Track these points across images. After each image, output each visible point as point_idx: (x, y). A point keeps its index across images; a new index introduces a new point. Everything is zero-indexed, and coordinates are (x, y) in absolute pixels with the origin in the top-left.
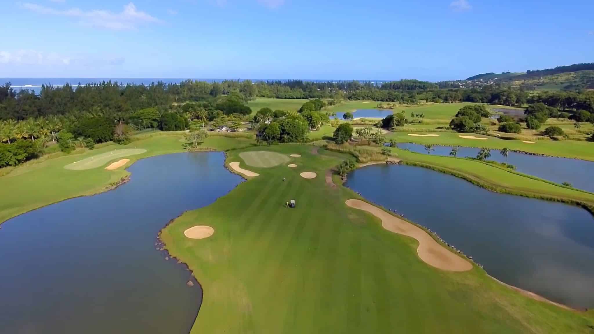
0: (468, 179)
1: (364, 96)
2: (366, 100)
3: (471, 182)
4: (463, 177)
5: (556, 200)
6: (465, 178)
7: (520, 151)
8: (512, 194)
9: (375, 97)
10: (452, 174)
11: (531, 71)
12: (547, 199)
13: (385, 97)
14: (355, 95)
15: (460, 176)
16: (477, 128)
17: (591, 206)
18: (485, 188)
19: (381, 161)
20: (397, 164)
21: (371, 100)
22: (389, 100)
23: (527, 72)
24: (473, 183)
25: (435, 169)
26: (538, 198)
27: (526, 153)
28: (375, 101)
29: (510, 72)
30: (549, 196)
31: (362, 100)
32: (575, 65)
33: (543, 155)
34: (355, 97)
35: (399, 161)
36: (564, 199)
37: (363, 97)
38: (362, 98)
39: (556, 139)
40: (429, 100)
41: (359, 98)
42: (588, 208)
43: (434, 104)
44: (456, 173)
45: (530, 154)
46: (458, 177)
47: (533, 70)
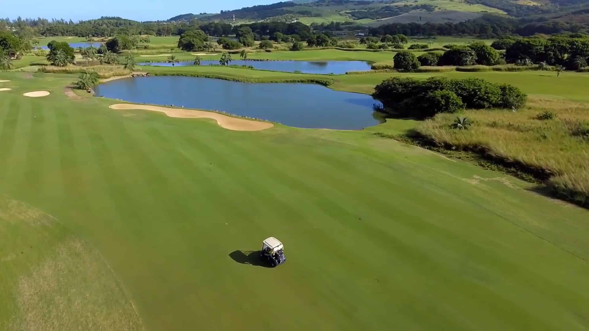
0: (223, 78)
1: (63, 31)
2: (67, 36)
3: (226, 79)
4: (217, 77)
5: (297, 81)
6: (219, 77)
7: (249, 59)
8: (264, 82)
9: (79, 32)
10: (206, 77)
11: (224, 11)
12: (291, 81)
13: (90, 31)
14: (50, 30)
15: (214, 77)
16: (205, 47)
17: (321, 81)
18: (241, 82)
19: (126, 75)
20: (145, 76)
21: (73, 36)
22: (95, 35)
23: (221, 12)
24: (229, 80)
25: (187, 75)
26: (284, 82)
27: (255, 60)
28: (79, 37)
29: (206, 13)
30: (292, 80)
31: (61, 36)
32: (255, 6)
33: (267, 60)
34: (51, 33)
35: (146, 73)
36: (302, 79)
37: (62, 33)
38: (60, 33)
39: (269, 51)
40: (142, 33)
41: (56, 34)
42: (320, 82)
43: (149, 36)
44: (209, 75)
45: (258, 60)
46: (212, 78)
47: (225, 11)
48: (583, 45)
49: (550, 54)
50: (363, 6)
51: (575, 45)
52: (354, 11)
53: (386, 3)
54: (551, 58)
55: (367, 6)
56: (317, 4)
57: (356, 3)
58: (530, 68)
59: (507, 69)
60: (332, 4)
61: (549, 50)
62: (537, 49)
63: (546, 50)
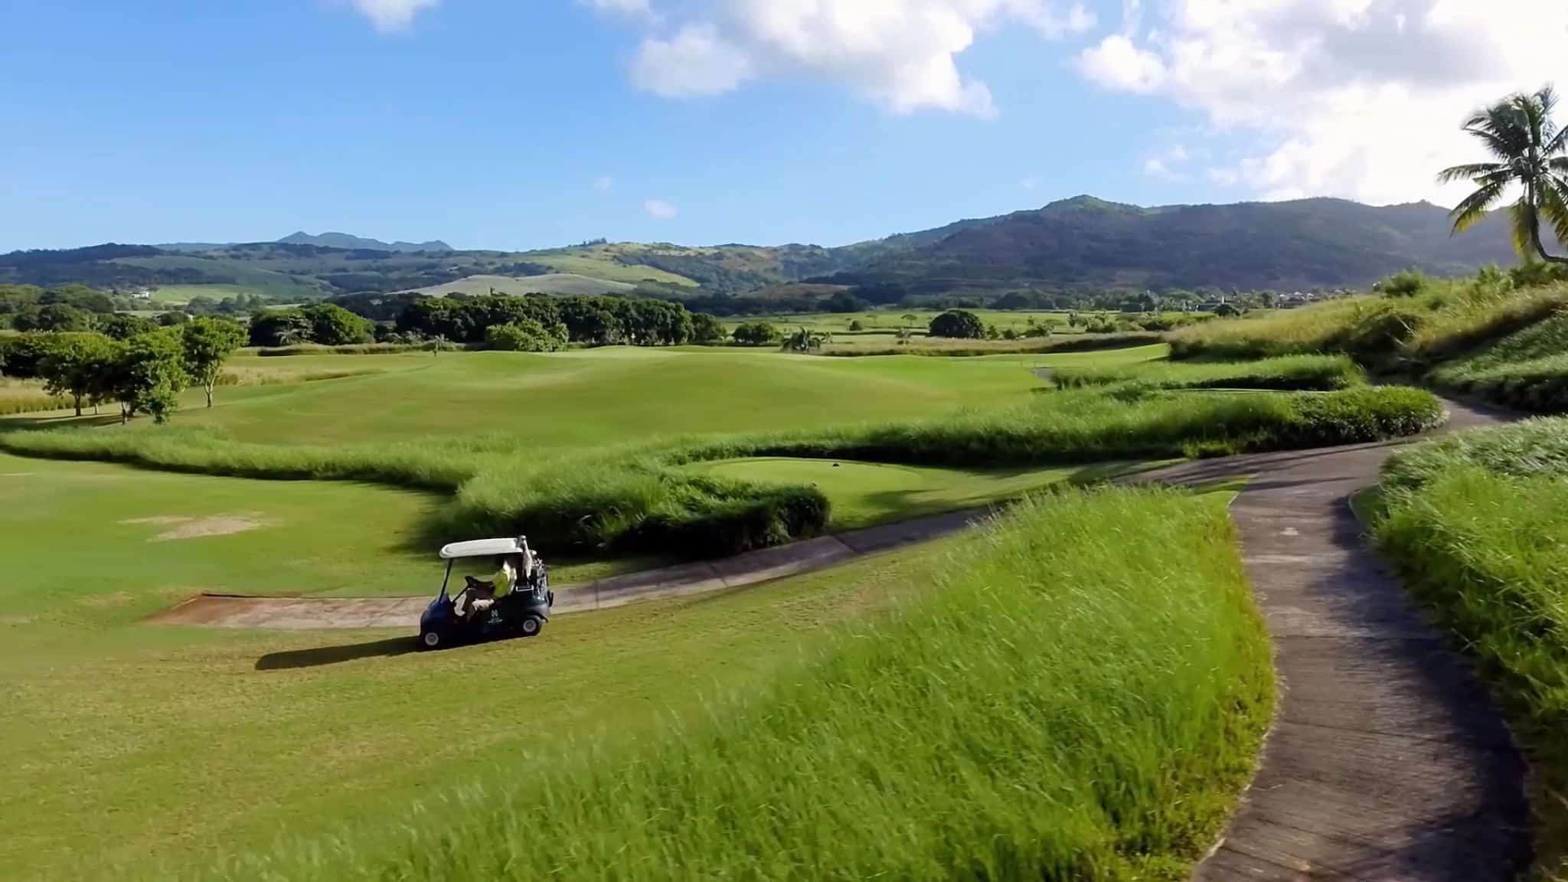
48: (512, 306)
49: (456, 322)
50: (369, 262)
51: (499, 307)
52: (344, 274)
53: (430, 257)
54: (460, 329)
55: (380, 263)
56: (233, 252)
57: (348, 253)
58: (414, 348)
59: (368, 350)
60: (281, 255)
61: (456, 316)
62: (436, 315)
63: (451, 317)
